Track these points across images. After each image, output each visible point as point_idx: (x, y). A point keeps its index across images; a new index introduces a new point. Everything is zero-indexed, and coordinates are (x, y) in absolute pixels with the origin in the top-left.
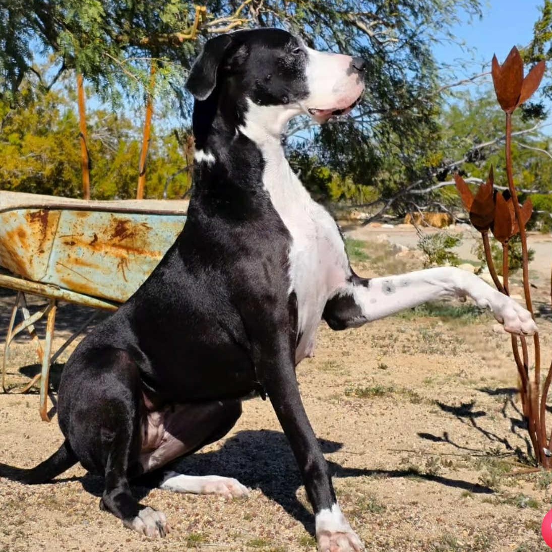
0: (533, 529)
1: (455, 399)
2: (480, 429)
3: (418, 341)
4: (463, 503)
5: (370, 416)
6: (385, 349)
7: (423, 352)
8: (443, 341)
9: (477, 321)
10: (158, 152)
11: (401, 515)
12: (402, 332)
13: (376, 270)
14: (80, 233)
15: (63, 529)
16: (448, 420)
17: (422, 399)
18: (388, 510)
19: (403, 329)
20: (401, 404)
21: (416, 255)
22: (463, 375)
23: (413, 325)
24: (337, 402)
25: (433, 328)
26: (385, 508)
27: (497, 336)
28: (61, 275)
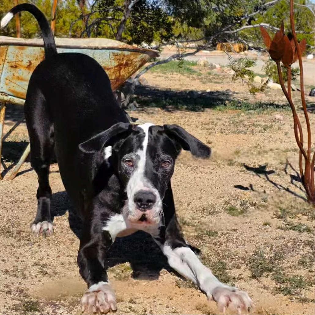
0: (309, 246)
1: (255, 163)
2: (271, 182)
3: (230, 125)
4: (265, 230)
5: (204, 174)
6: (210, 131)
7: (233, 132)
8: (245, 126)
9: (265, 112)
10: (63, 5)
11: (227, 238)
12: (220, 120)
13: (200, 80)
14: (21, 60)
15: (15, 249)
16: (252, 176)
17: (235, 162)
18: (219, 235)
19: (220, 118)
20: (222, 166)
21: (225, 71)
22: (259, 147)
23: (226, 115)
24: (182, 165)
25: (239, 117)
26: (217, 233)
27: (278, 122)
28: (8, 87)
